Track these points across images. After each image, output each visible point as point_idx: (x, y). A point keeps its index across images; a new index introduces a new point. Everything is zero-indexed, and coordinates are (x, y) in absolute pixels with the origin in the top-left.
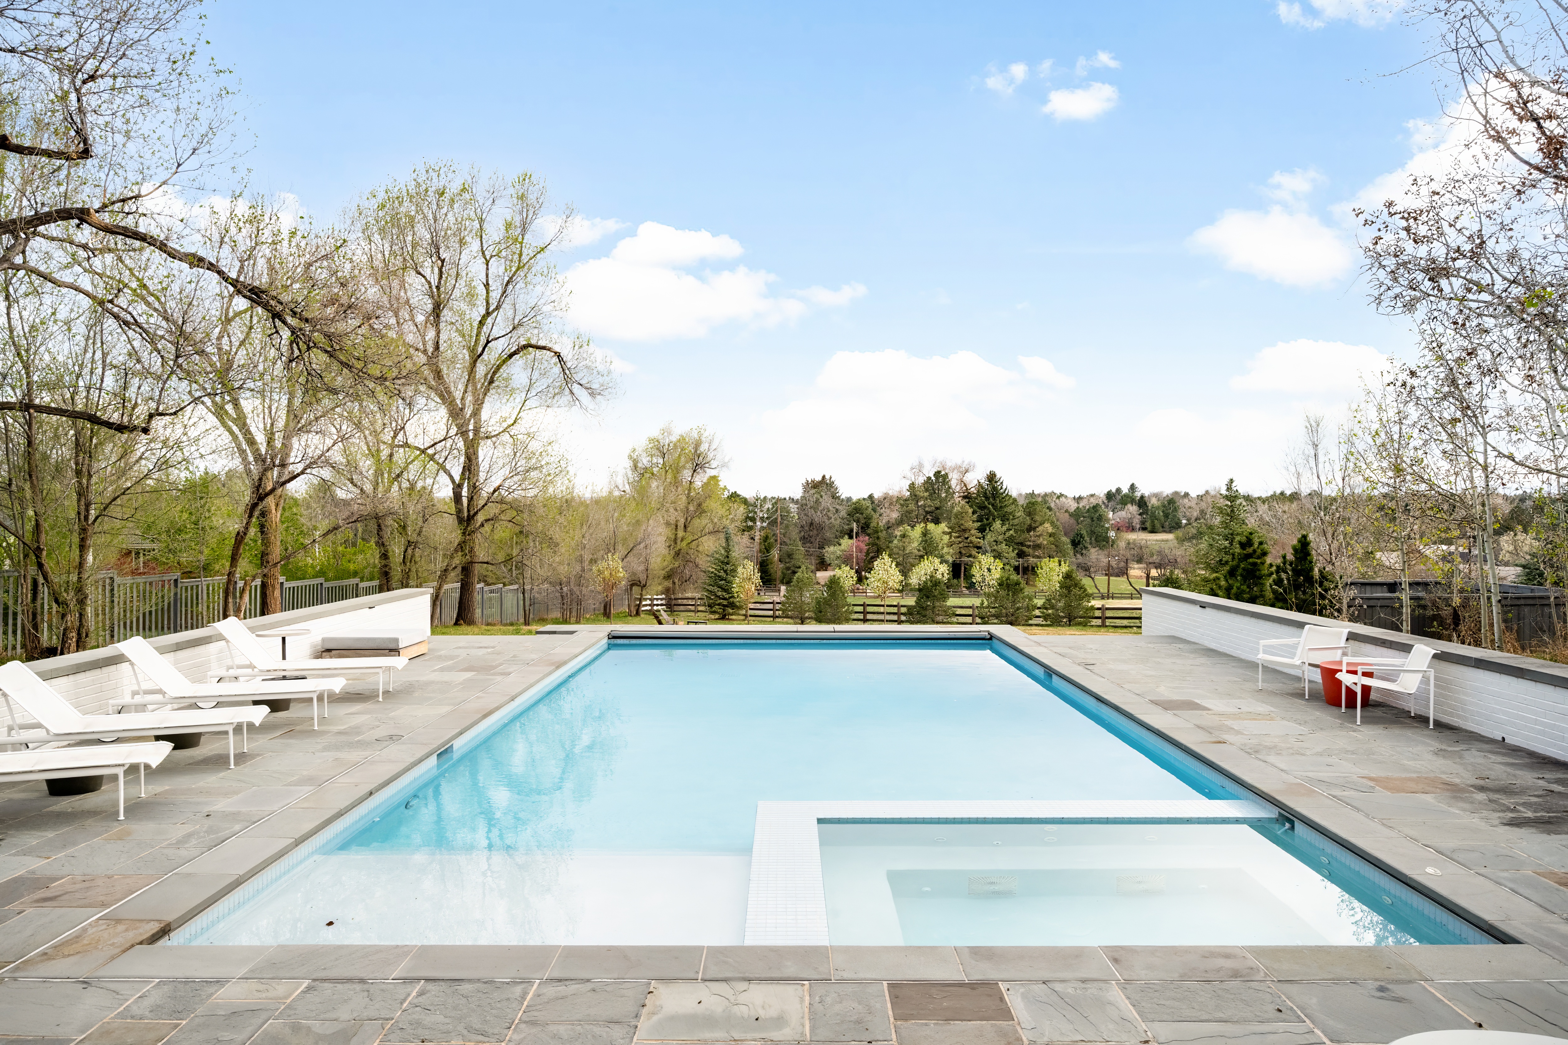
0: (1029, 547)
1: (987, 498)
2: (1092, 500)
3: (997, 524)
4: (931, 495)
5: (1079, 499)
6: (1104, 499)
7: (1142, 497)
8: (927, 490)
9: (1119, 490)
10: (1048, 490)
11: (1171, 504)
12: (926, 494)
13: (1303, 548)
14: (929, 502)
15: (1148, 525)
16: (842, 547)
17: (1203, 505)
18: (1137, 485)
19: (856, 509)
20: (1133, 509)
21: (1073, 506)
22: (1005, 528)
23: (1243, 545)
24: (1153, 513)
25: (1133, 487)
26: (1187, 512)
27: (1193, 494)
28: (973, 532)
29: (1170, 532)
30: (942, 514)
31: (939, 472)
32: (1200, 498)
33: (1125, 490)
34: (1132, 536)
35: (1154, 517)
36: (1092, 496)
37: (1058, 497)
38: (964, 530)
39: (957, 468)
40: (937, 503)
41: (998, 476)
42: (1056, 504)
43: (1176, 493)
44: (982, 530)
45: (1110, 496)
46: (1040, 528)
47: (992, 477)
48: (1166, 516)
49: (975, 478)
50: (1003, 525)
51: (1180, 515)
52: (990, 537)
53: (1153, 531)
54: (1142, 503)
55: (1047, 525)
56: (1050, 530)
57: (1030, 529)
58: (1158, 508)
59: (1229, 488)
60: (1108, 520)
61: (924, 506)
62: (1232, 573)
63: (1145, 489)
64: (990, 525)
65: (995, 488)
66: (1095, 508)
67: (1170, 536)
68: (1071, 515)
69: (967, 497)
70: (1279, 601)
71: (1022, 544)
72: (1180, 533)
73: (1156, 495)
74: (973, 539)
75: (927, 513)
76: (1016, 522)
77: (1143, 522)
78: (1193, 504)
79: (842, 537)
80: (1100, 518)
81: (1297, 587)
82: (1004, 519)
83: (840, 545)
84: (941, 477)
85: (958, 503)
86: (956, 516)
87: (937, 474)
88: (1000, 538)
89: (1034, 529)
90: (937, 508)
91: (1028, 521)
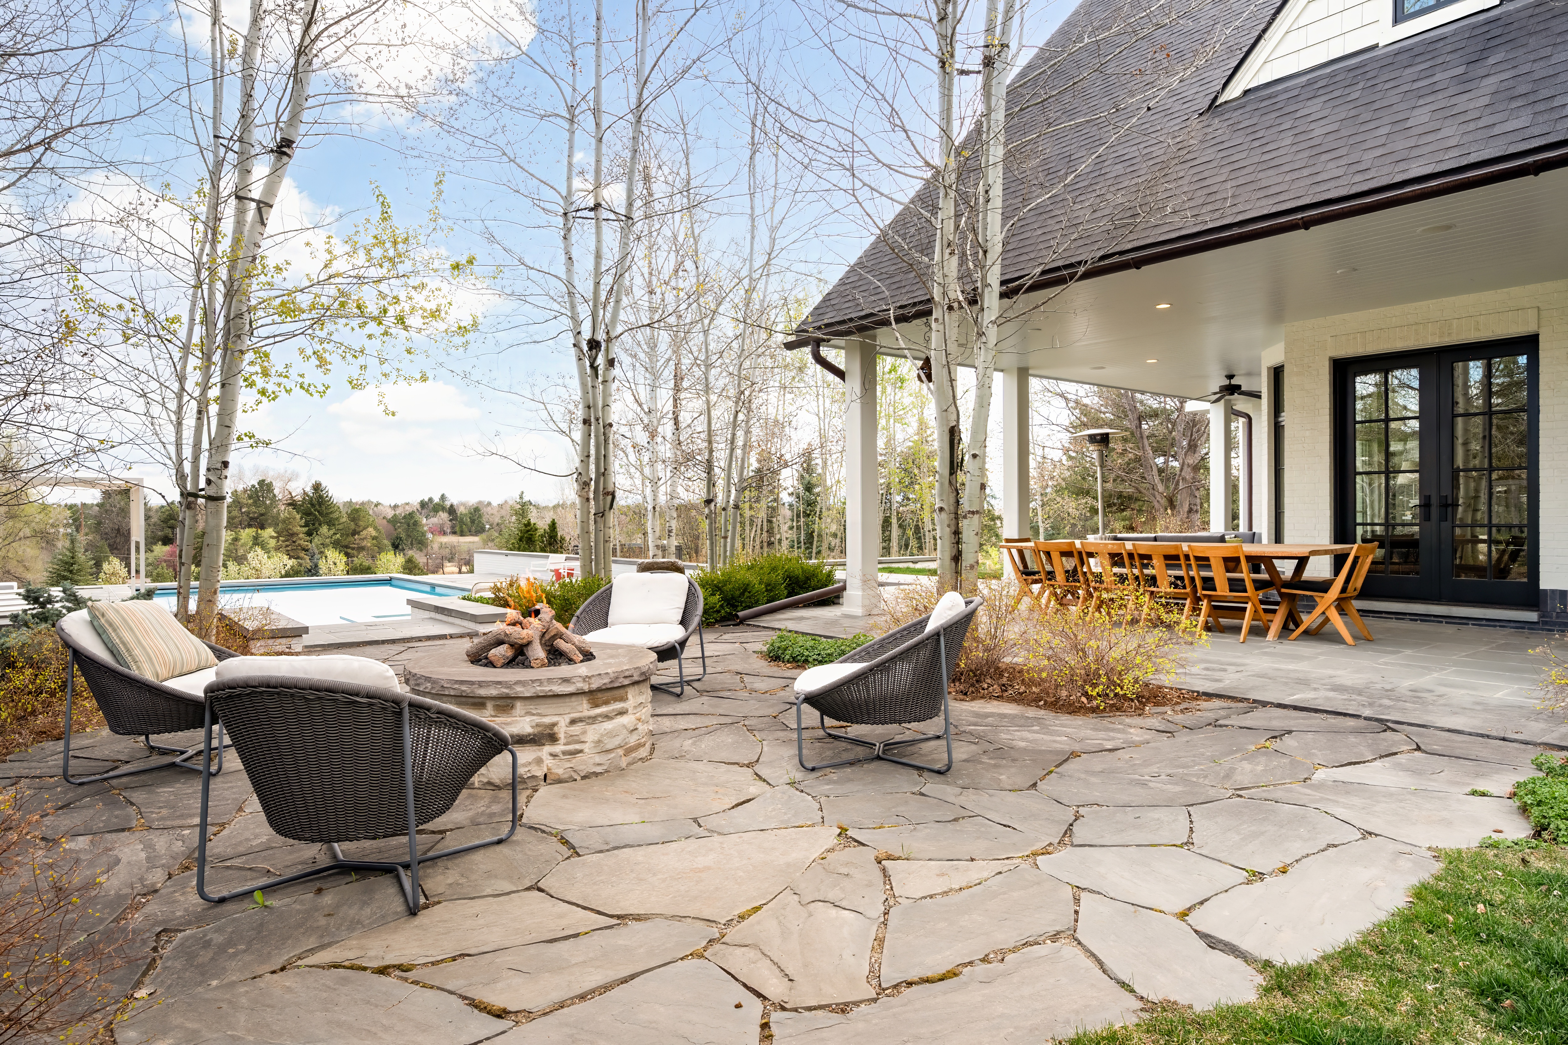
0: (353, 549)
1: (313, 505)
2: (407, 507)
3: (324, 529)
4: (255, 502)
5: (395, 507)
6: (418, 507)
7: (452, 506)
8: (250, 497)
9: (431, 500)
10: (366, 499)
11: (476, 512)
12: (251, 501)
13: (553, 525)
14: (253, 509)
15: (457, 529)
16: (155, 553)
17: (503, 512)
18: (447, 495)
19: (170, 515)
20: (444, 516)
21: (390, 514)
22: (332, 532)
23: (526, 525)
24: (462, 519)
25: (443, 497)
26: (491, 517)
27: (495, 503)
28: (301, 536)
29: (476, 535)
30: (266, 520)
31: (263, 481)
32: (501, 506)
33: (436, 500)
34: (445, 539)
35: (462, 522)
36: (407, 504)
37: (376, 505)
38: (292, 535)
39: (279, 477)
40: (262, 510)
41: (323, 485)
42: (374, 512)
43: (480, 502)
44: (309, 534)
45: (423, 504)
46: (365, 532)
47: (317, 487)
48: (473, 521)
49: (300, 487)
50: (329, 530)
51: (484, 520)
52: (317, 540)
53: (462, 534)
54: (452, 510)
55: (370, 529)
56: (374, 533)
57: (355, 533)
58: (465, 515)
59: (521, 498)
60: (423, 526)
61: (248, 513)
62: (521, 540)
63: (453, 499)
64: (317, 530)
65: (321, 497)
66: (411, 515)
67: (476, 539)
68: (389, 521)
69: (293, 504)
70: (543, 550)
71: (347, 547)
72: (484, 536)
73: (463, 504)
74: (302, 542)
75: (251, 519)
76: (340, 527)
77: (453, 527)
78: (495, 512)
79: (155, 544)
80: (416, 524)
81: (550, 544)
82: (331, 524)
83: (152, 551)
84: (265, 487)
85: (283, 512)
86: (284, 521)
87: (262, 483)
88: (328, 541)
89: (358, 533)
90: (262, 515)
91: (352, 526)
